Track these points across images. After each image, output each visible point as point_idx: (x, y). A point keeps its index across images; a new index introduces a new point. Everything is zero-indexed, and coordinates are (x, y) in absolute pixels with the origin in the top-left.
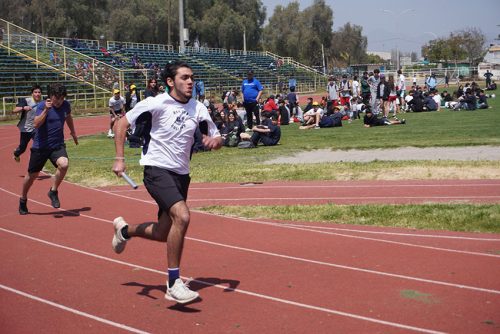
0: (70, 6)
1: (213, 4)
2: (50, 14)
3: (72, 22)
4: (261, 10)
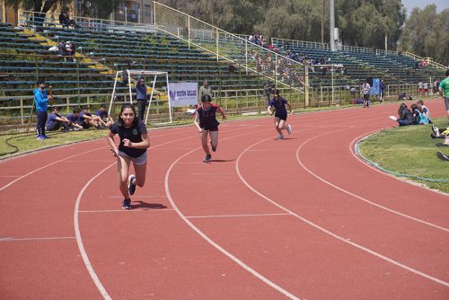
1: (360, 5)
2: (218, 10)
4: (401, 11)
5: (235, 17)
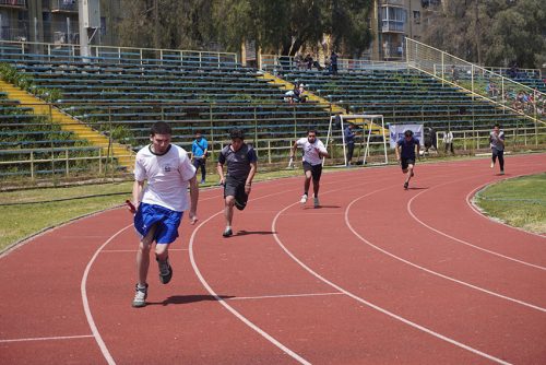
0: (509, 33)
2: (487, 41)
3: (511, 50)
5: (506, 48)
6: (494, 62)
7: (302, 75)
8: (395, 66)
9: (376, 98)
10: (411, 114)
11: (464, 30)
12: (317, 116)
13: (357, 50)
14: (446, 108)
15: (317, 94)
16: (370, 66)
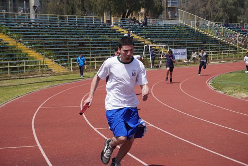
0: (225, 7)
2: (216, 11)
3: (226, 15)
5: (224, 14)
6: (218, 20)
7: (131, 27)
8: (174, 22)
9: (165, 37)
10: (181, 44)
11: (205, 5)
12: (138, 45)
13: (157, 15)
14: (197, 41)
15: (138, 35)
16: (162, 22)
